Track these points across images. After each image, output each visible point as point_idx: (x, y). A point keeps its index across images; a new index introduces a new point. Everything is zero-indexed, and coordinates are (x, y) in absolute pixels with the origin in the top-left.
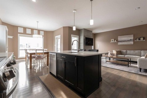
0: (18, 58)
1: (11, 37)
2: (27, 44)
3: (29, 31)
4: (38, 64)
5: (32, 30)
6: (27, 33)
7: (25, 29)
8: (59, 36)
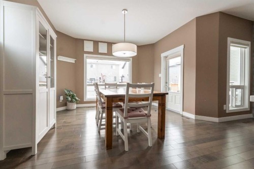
0: (84, 101)
1: (72, 61)
5: (110, 44)
6: (100, 52)
8: (177, 51)
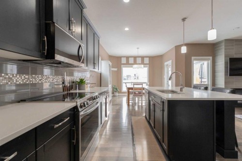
0: (122, 92)
1: (116, 69)
2: (135, 75)
3: (131, 61)
4: (137, 102)
5: (135, 58)
6: (130, 63)
7: (128, 58)
8: (169, 63)
